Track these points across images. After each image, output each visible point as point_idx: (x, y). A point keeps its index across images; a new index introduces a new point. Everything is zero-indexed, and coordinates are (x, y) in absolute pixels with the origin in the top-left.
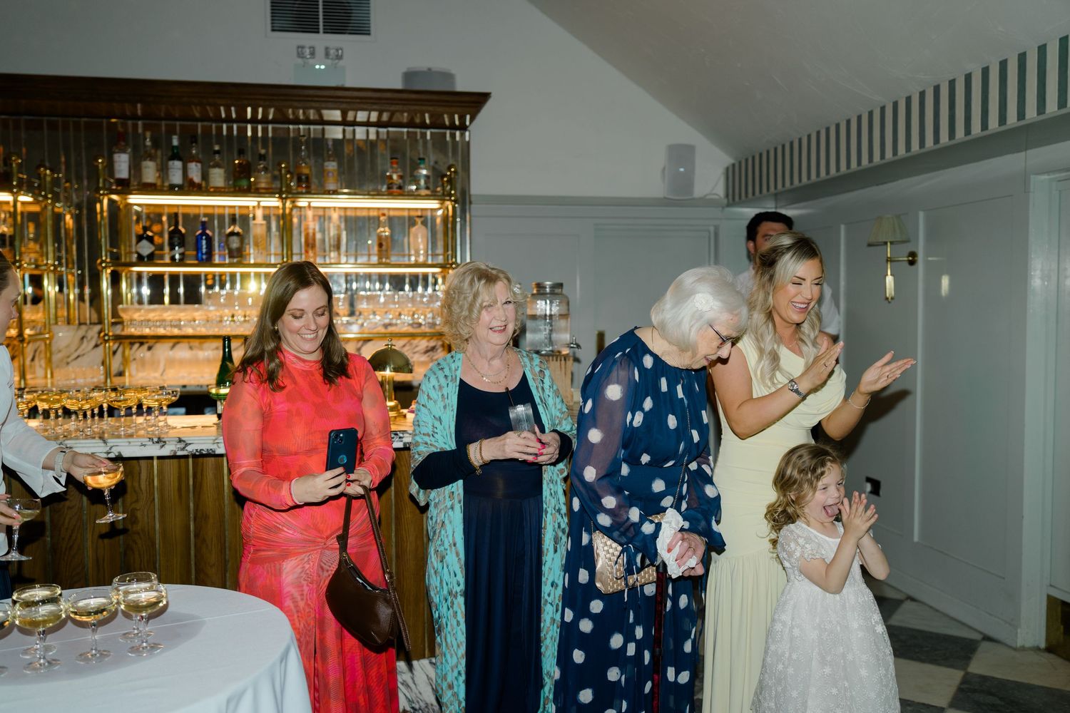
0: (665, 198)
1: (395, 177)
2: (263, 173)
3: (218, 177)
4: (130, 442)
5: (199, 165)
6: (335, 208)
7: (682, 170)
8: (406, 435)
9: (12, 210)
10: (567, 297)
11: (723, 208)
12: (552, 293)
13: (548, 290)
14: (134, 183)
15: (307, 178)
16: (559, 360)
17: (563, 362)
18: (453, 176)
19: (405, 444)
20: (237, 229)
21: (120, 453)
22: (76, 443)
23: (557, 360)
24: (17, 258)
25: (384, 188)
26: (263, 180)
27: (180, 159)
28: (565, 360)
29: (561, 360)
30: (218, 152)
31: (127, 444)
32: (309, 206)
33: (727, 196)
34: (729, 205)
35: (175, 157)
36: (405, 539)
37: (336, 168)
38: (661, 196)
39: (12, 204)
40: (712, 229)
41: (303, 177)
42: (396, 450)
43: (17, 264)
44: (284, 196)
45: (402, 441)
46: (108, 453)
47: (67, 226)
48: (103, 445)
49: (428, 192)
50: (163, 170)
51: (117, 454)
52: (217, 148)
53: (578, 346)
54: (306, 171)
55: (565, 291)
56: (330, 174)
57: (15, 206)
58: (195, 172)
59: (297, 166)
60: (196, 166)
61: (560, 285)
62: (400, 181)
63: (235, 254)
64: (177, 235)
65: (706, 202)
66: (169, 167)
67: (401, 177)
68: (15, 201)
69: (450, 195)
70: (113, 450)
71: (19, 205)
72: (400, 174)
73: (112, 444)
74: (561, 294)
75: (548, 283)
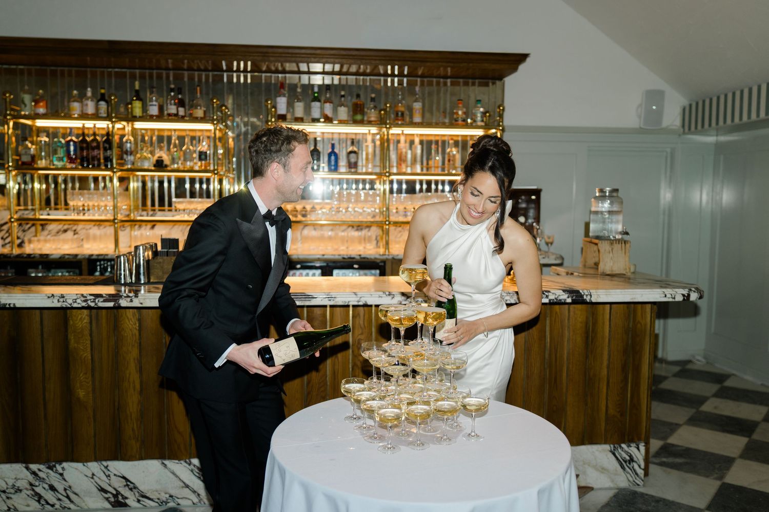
0: (641, 128)
1: (460, 113)
2: (373, 110)
3: (343, 112)
4: (371, 295)
5: (331, 104)
6: (417, 135)
7: (654, 107)
8: (550, 294)
9: (213, 135)
10: (621, 199)
11: (680, 135)
12: (610, 197)
13: (607, 194)
14: (289, 116)
15: (403, 114)
16: (620, 243)
17: (623, 244)
18: (501, 112)
19: (550, 300)
20: (355, 149)
21: (366, 302)
22: (338, 295)
23: (619, 243)
24: (216, 167)
25: (447, 121)
26: (373, 115)
27: (319, 101)
28: (625, 243)
29: (622, 243)
30: (343, 96)
31: (370, 296)
32: (403, 133)
33: (683, 126)
34: (684, 133)
35: (316, 99)
36: (533, 365)
37: (421, 107)
38: (637, 126)
39: (213, 131)
40: (669, 150)
41: (400, 113)
42: (543, 304)
43: (216, 172)
44: (388, 126)
45: (548, 298)
46: (358, 301)
47: (230, 146)
48: (355, 296)
49: (483, 124)
50: (308, 109)
51: (364, 302)
52: (343, 93)
53: (627, 233)
54: (402, 109)
55: (620, 194)
56: (418, 111)
57: (215, 133)
58: (328, 109)
59: (396, 106)
60: (330, 105)
61: (616, 190)
62: (464, 116)
63: (353, 166)
64: (315, 153)
65: (668, 131)
66: (312, 106)
67: (464, 113)
68: (215, 129)
69: (499, 126)
70: (362, 299)
71: (217, 132)
72: (465, 110)
73: (360, 296)
74: (617, 196)
75: (608, 189)
